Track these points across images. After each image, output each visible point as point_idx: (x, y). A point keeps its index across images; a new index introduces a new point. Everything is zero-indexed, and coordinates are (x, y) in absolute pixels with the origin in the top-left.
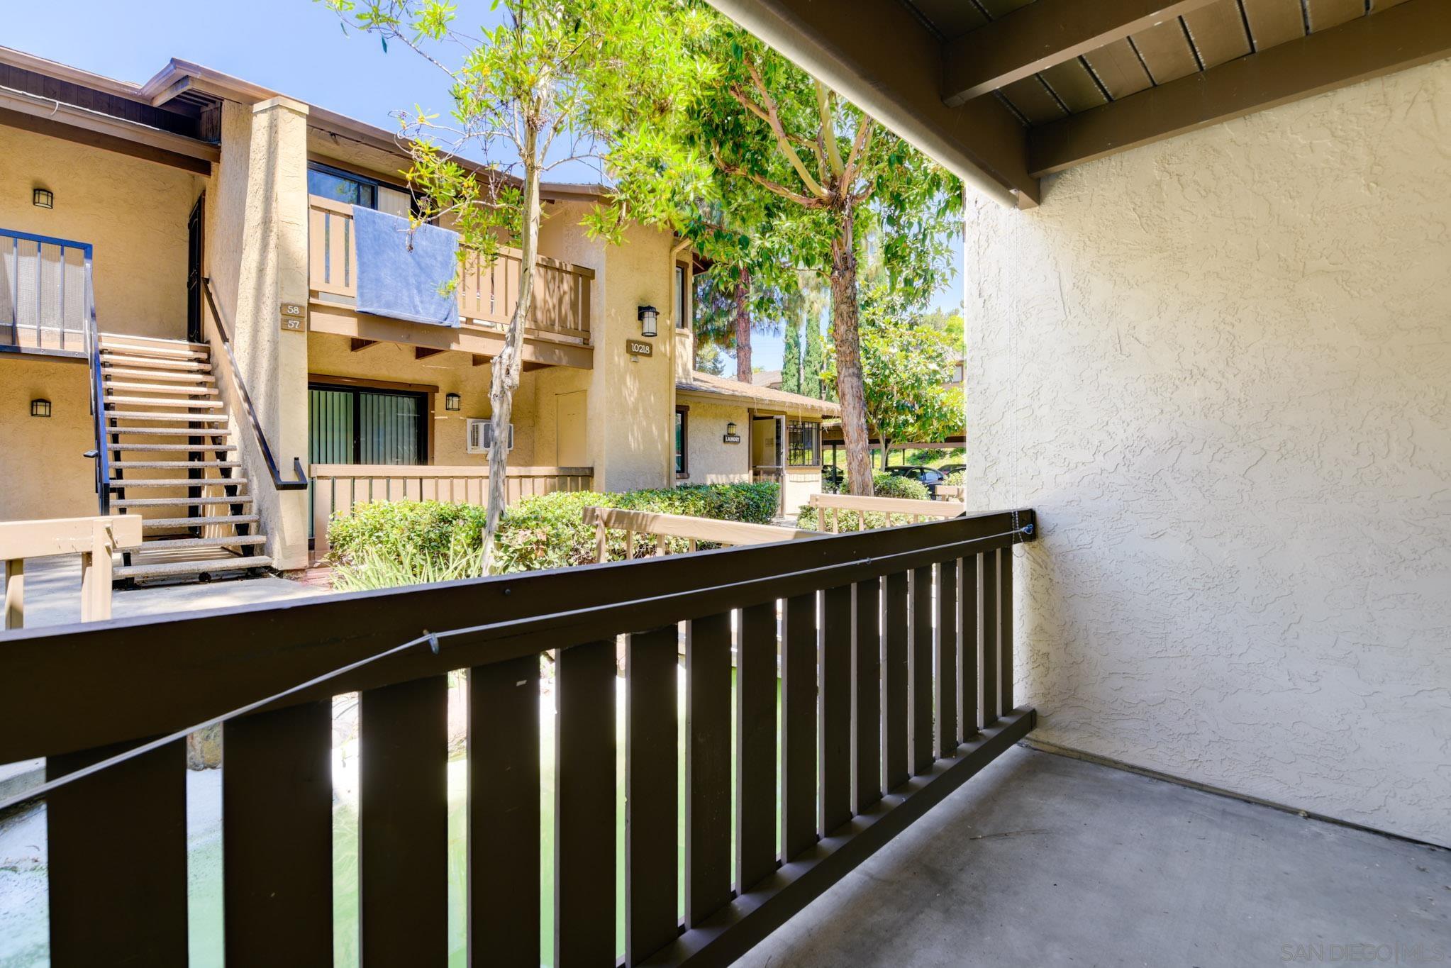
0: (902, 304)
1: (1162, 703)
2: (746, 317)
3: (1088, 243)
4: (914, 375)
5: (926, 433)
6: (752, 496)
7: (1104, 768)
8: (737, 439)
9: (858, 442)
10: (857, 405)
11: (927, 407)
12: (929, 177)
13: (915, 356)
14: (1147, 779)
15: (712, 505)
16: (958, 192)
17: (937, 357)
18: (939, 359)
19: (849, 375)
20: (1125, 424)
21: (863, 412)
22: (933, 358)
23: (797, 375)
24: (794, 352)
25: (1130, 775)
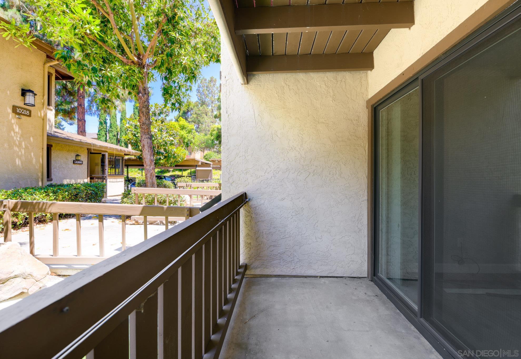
0: (159, 113)
1: (284, 253)
2: (83, 106)
3: (263, 101)
4: (164, 141)
5: (168, 163)
6: (94, 189)
7: (268, 278)
8: (81, 162)
9: (150, 166)
10: (150, 150)
11: (169, 153)
12: (183, 66)
13: (164, 134)
14: (280, 278)
15: (72, 194)
16: (193, 75)
17: (173, 135)
18: (173, 136)
19: (146, 138)
20: (274, 163)
21: (152, 154)
22: (171, 135)
23: (105, 136)
24: (104, 126)
25: (276, 278)
